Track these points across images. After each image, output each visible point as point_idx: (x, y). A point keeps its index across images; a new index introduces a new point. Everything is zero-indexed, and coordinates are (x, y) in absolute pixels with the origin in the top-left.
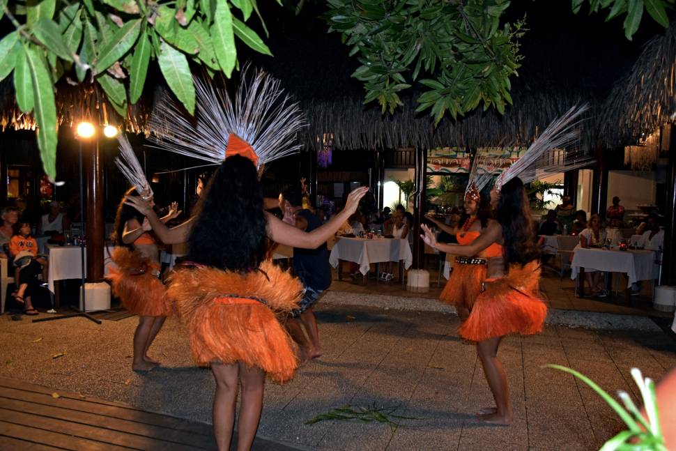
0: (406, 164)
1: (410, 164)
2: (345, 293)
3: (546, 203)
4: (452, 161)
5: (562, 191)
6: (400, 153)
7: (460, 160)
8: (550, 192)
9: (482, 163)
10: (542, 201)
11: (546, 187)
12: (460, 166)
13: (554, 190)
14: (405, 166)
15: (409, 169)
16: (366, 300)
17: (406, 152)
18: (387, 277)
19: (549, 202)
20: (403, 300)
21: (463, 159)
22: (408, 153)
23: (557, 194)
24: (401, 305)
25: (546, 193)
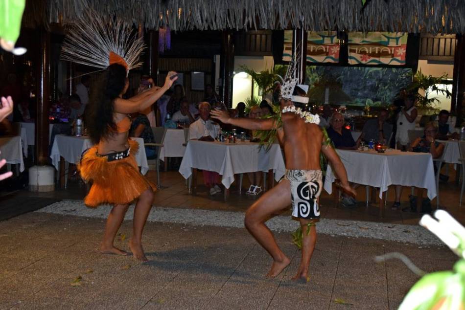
0: (261, 50)
1: (266, 51)
2: (205, 211)
3: (429, 101)
4: (317, 48)
5: (450, 88)
6: (253, 36)
7: (328, 47)
8: (435, 88)
9: (354, 51)
10: (426, 99)
11: (431, 82)
12: (327, 54)
13: (440, 86)
14: (260, 53)
15: (265, 57)
16: (233, 219)
17: (261, 35)
18: (255, 190)
19: (433, 100)
20: (279, 220)
21: (331, 46)
22: (264, 37)
23: (443, 91)
24: (278, 226)
25: (430, 89)
